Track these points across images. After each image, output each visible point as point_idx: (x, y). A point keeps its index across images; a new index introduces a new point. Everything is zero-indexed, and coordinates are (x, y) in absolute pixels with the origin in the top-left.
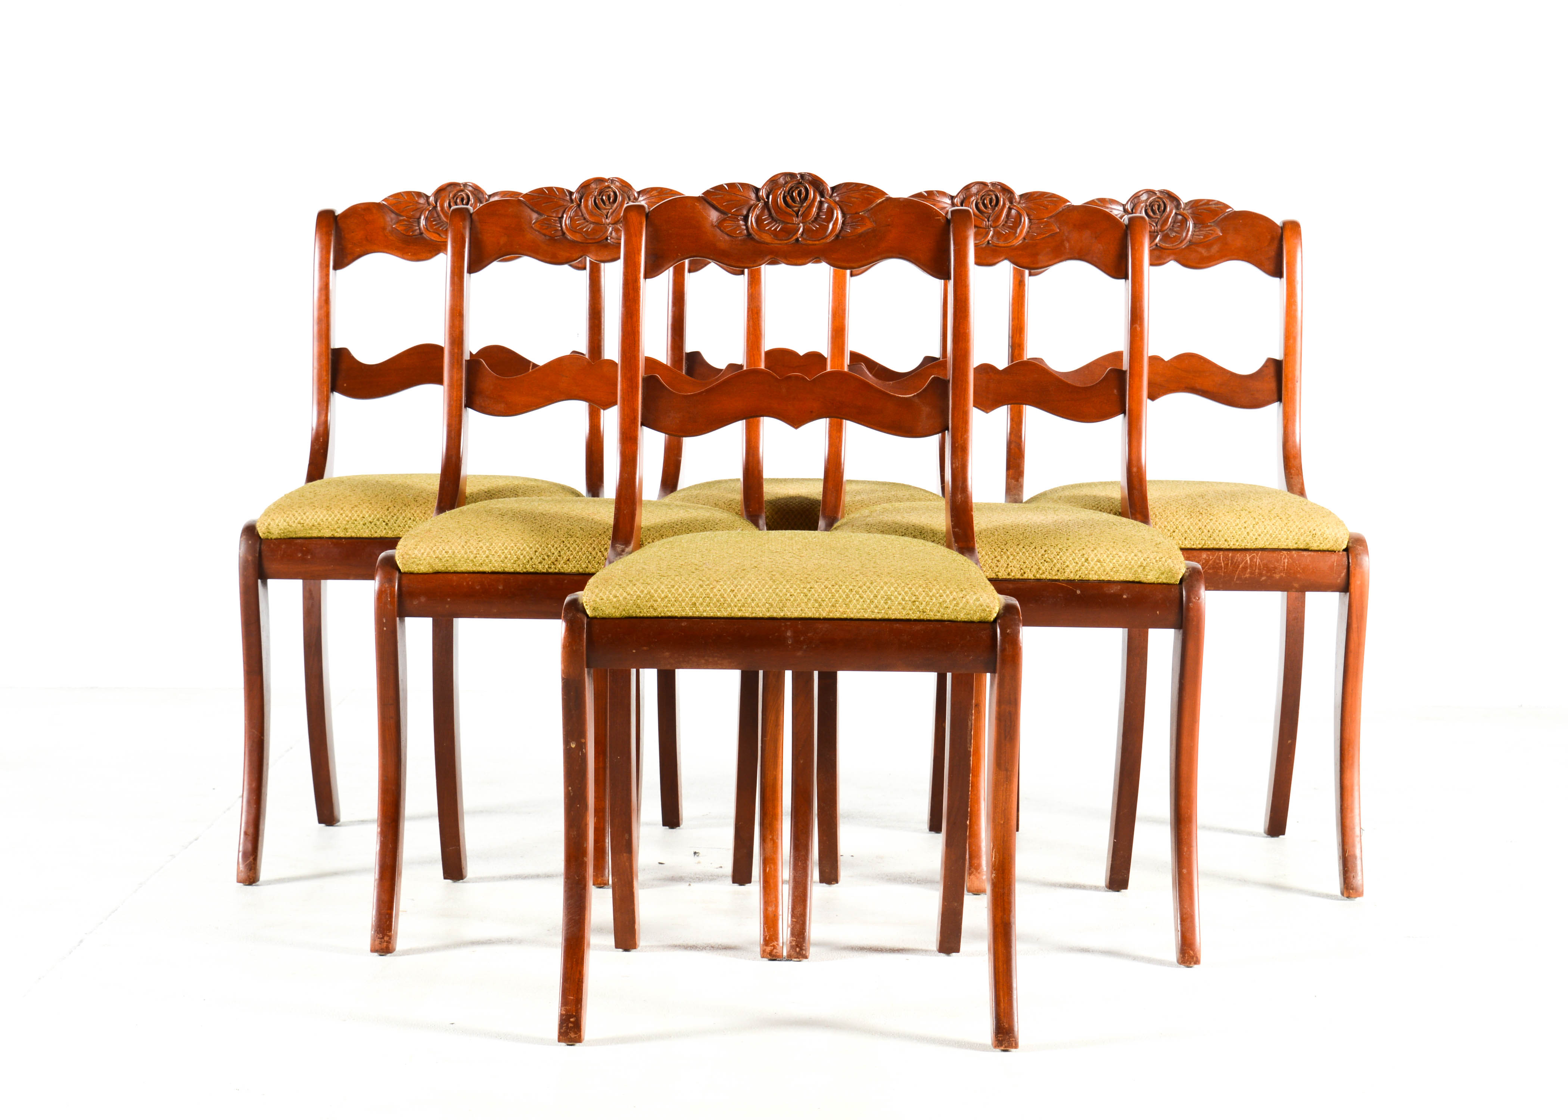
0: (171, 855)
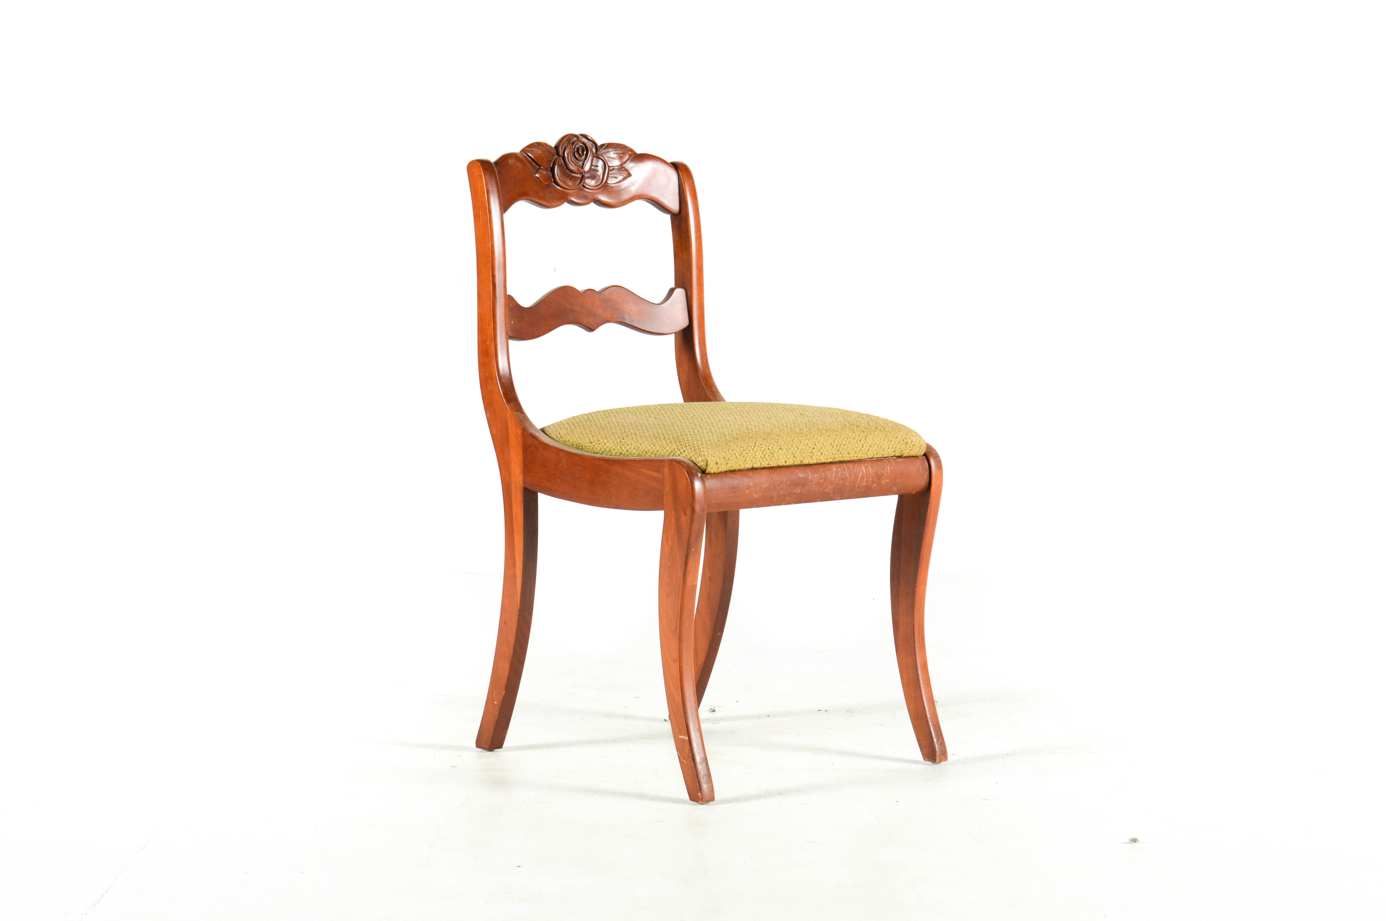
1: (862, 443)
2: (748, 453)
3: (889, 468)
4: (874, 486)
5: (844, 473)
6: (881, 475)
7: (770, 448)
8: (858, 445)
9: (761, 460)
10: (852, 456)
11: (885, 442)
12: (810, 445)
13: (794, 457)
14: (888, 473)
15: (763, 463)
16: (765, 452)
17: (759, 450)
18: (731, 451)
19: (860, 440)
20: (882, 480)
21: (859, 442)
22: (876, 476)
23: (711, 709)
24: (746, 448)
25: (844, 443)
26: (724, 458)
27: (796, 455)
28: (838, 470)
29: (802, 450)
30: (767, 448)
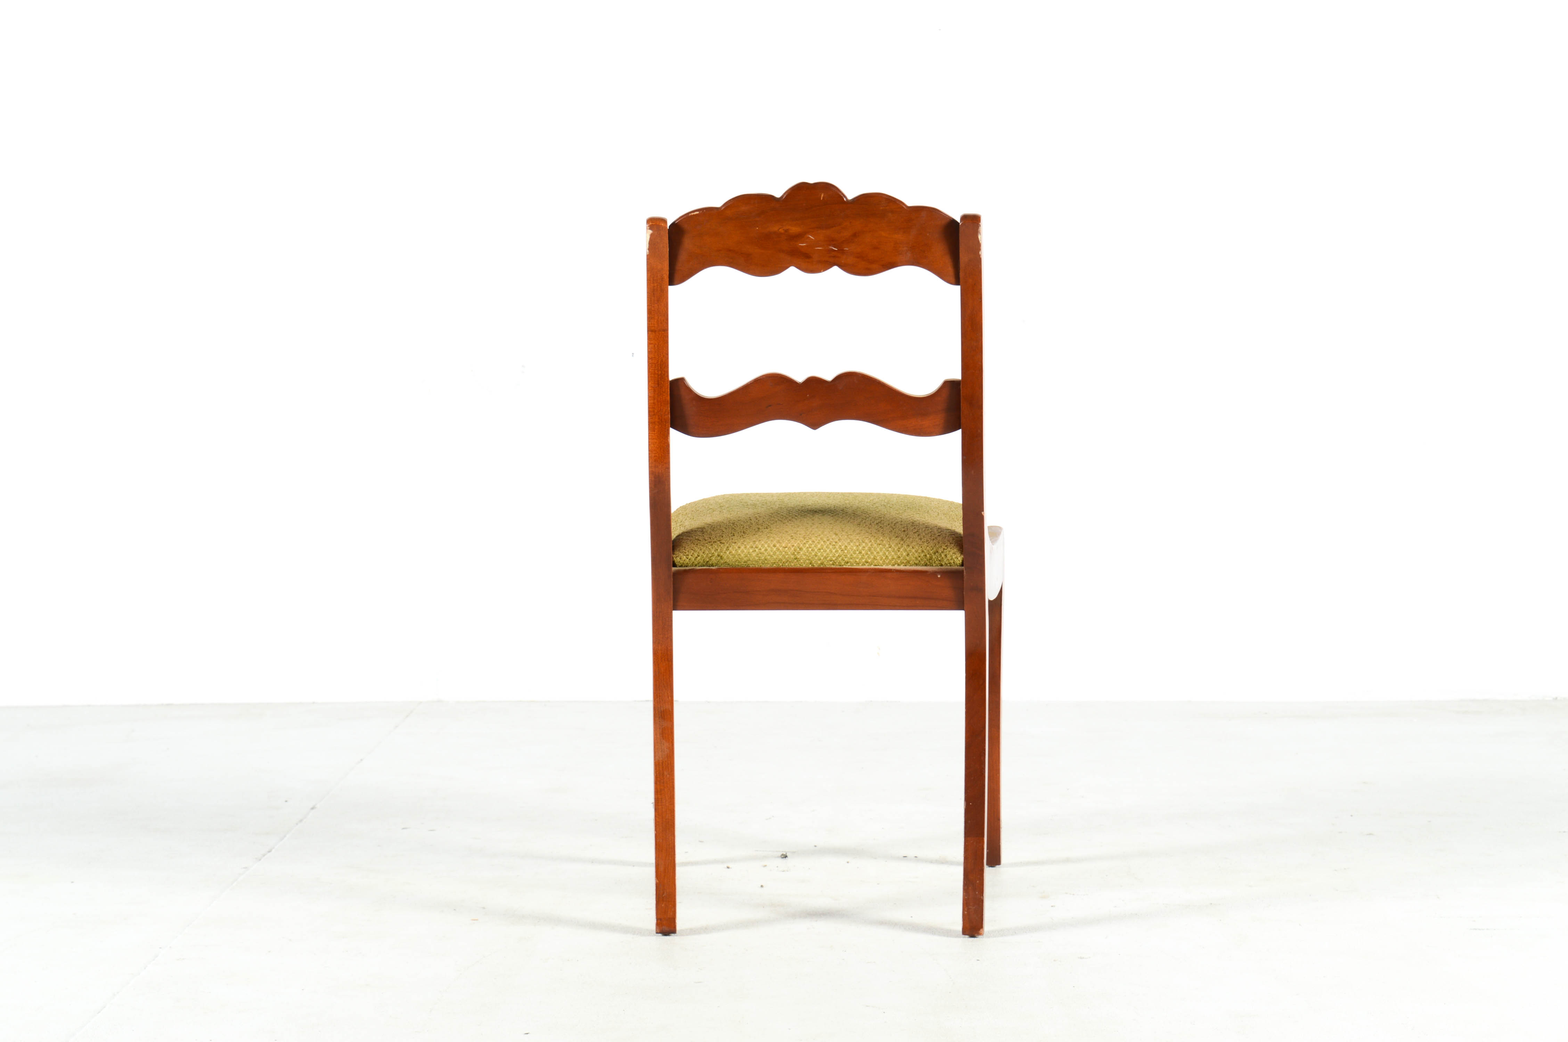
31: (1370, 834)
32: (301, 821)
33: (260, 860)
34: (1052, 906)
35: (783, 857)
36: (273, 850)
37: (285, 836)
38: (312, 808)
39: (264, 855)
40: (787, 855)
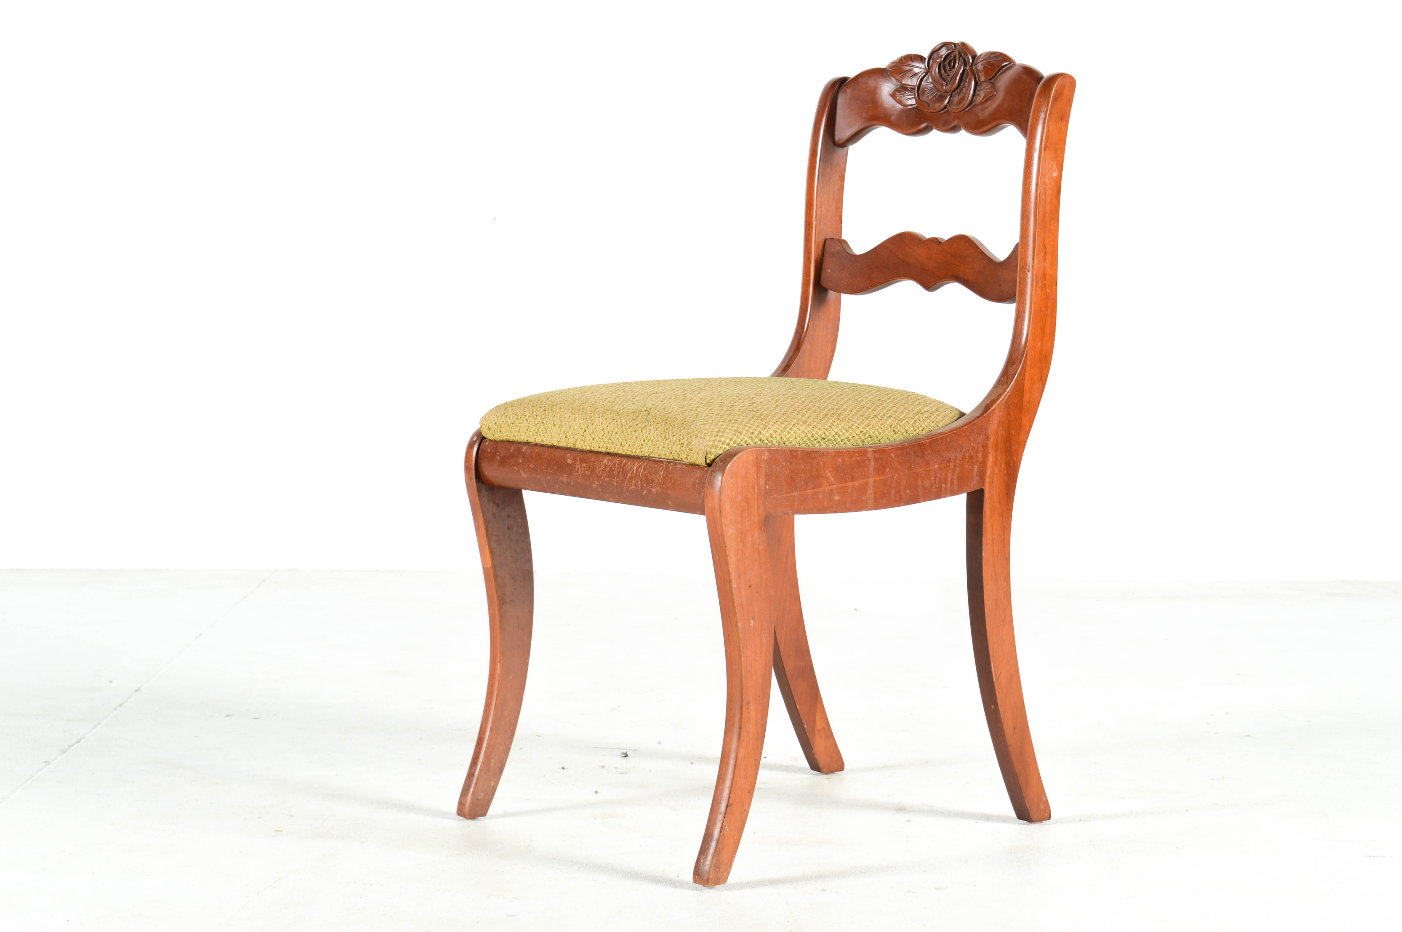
0: (45, 762)
1: (637, 435)
2: (521, 423)
3: (662, 473)
4: (645, 493)
5: (613, 468)
6: (652, 480)
7: (545, 422)
8: (632, 436)
9: (535, 434)
10: (625, 449)
11: (660, 439)
12: (582, 426)
13: (566, 437)
14: (659, 479)
15: (537, 439)
16: (539, 425)
17: (533, 421)
18: (503, 417)
19: (635, 431)
20: (652, 487)
21: (633, 432)
22: (646, 481)
23: (623, 753)
24: (519, 417)
25: (616, 430)
26: (495, 424)
27: (568, 436)
28: (608, 464)
29: (574, 430)
30: (541, 421)
31: (1248, 736)
32: (121, 705)
33: (65, 752)
34: (908, 821)
35: (623, 755)
36: (83, 740)
37: (100, 723)
38: (136, 691)
39: (71, 746)
40: (628, 754)
